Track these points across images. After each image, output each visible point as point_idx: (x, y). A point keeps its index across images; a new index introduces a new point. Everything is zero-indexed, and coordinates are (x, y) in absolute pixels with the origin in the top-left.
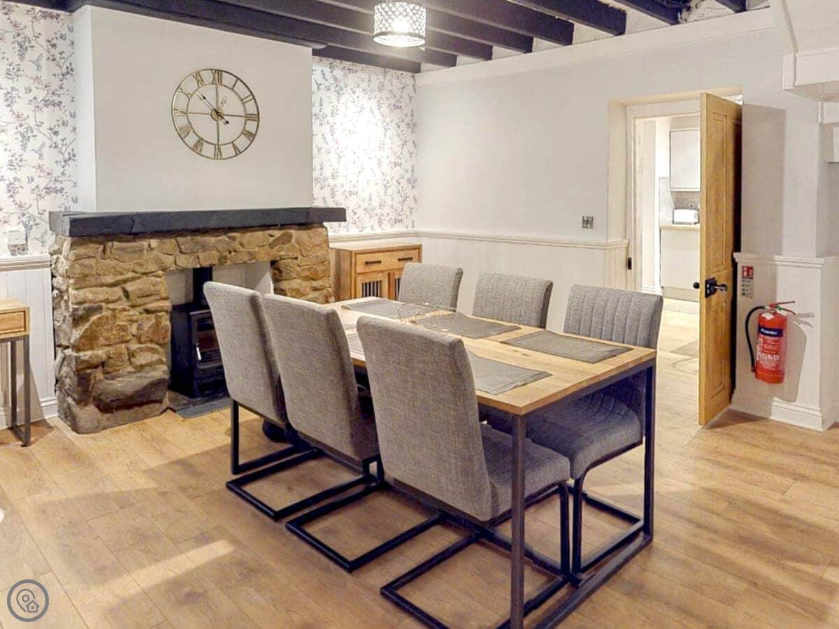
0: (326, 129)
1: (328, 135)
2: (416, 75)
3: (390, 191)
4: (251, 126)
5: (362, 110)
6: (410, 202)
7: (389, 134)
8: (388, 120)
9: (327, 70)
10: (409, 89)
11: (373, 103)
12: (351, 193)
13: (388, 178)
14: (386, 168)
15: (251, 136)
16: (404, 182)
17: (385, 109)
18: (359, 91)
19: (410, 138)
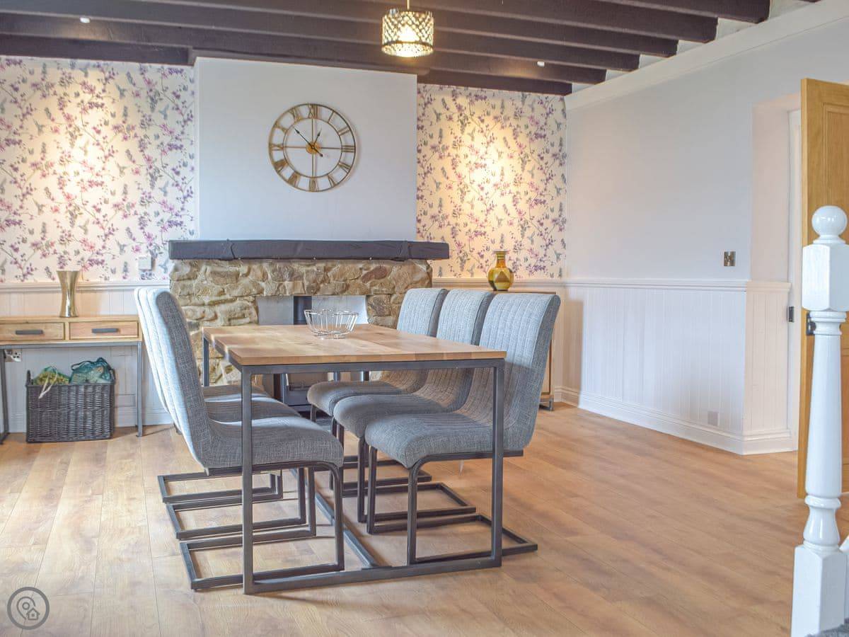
0: (447, 163)
1: (448, 168)
2: (566, 98)
3: (528, 233)
4: (349, 158)
5: (492, 140)
6: (557, 246)
7: (528, 167)
8: (527, 151)
9: (449, 100)
10: (557, 115)
11: (508, 133)
12: (477, 234)
13: (527, 217)
14: (523, 205)
15: (348, 168)
16: (548, 223)
17: (523, 139)
18: (489, 120)
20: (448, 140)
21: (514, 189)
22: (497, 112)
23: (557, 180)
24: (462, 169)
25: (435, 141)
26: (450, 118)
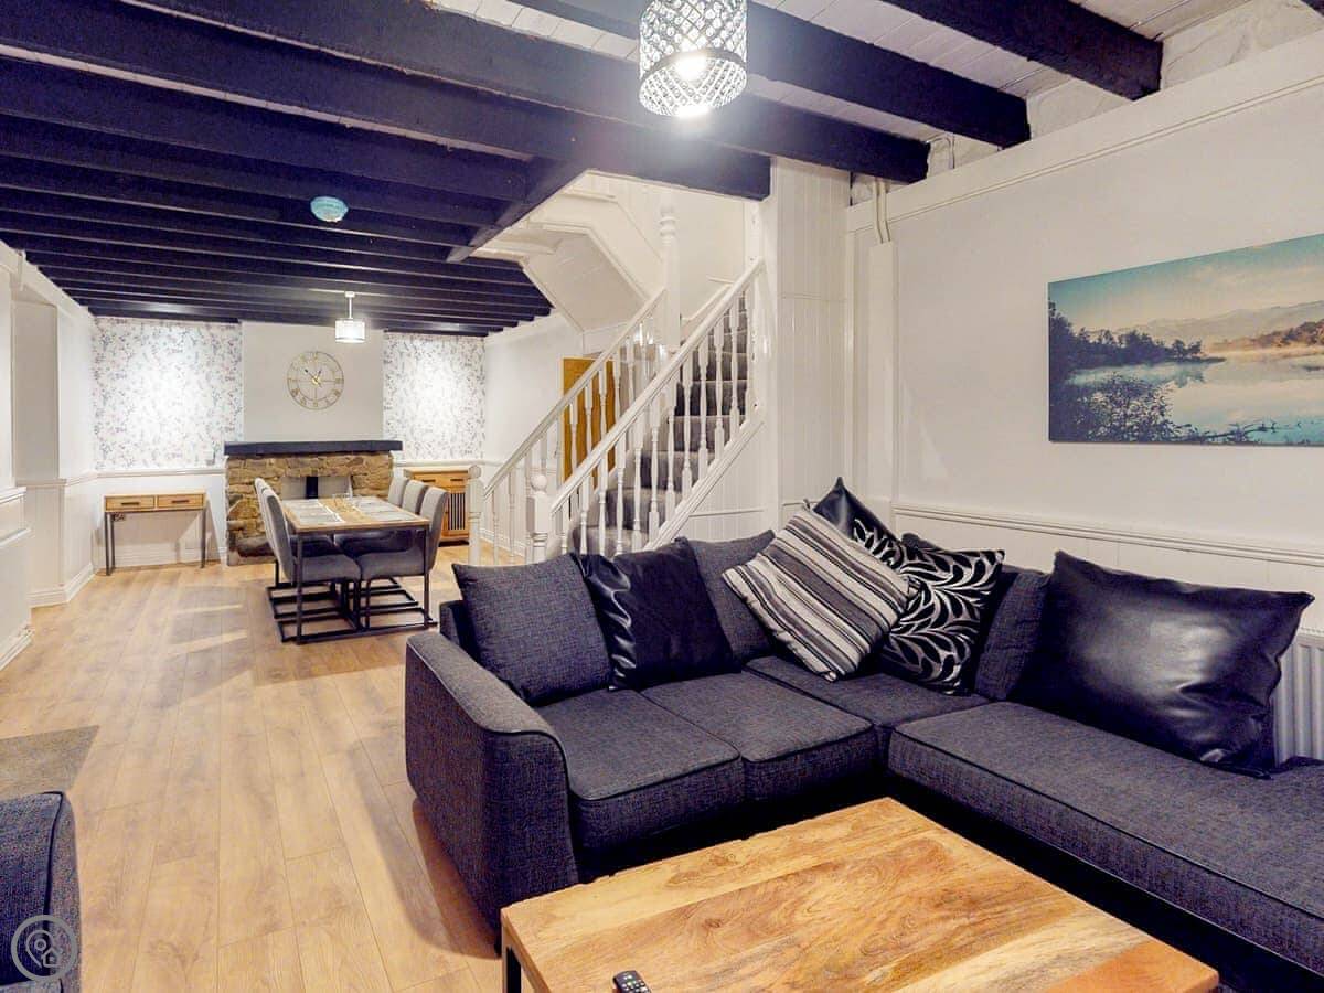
0: (407, 385)
1: (408, 389)
2: (485, 338)
3: (460, 430)
4: (338, 387)
5: (436, 369)
6: (479, 437)
7: (460, 386)
8: (459, 375)
9: (408, 342)
10: (479, 350)
11: (447, 363)
12: (427, 431)
13: (459, 419)
14: (457, 412)
15: (337, 393)
16: (473, 423)
17: (456, 367)
18: (434, 355)
19: (479, 387)
20: (408, 370)
21: (450, 401)
22: (440, 350)
23: (479, 394)
24: (417, 389)
25: (399, 371)
26: (409, 355)
